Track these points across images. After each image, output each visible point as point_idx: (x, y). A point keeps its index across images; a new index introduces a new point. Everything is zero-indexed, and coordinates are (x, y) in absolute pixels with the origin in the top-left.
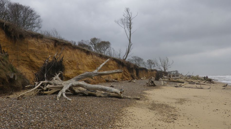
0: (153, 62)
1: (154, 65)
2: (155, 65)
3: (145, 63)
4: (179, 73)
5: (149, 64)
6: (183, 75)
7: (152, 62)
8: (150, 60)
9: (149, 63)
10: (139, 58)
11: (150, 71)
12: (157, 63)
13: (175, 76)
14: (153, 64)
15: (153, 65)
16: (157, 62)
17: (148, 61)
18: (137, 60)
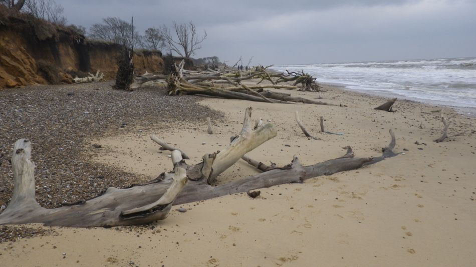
0: (159, 35)
1: (163, 43)
2: (166, 43)
3: (141, 36)
4: (219, 61)
5: (151, 40)
6: (228, 66)
7: (156, 35)
8: (151, 29)
9: (150, 38)
10: (124, 23)
11: (139, 55)
12: (168, 38)
13: (209, 69)
14: (160, 38)
15: (160, 42)
16: (168, 34)
17: (146, 31)
18: (117, 28)
